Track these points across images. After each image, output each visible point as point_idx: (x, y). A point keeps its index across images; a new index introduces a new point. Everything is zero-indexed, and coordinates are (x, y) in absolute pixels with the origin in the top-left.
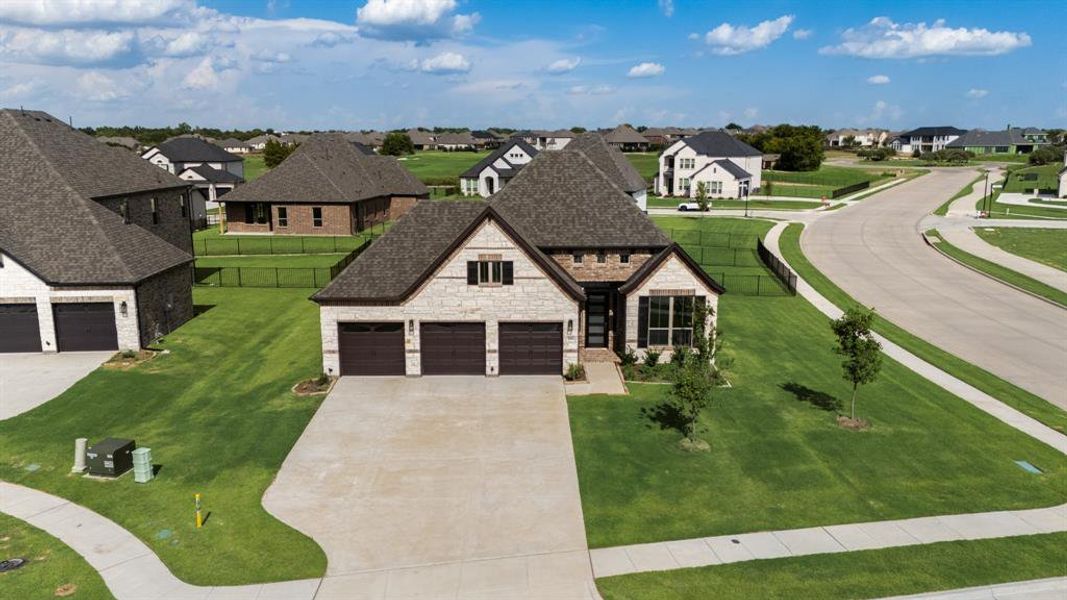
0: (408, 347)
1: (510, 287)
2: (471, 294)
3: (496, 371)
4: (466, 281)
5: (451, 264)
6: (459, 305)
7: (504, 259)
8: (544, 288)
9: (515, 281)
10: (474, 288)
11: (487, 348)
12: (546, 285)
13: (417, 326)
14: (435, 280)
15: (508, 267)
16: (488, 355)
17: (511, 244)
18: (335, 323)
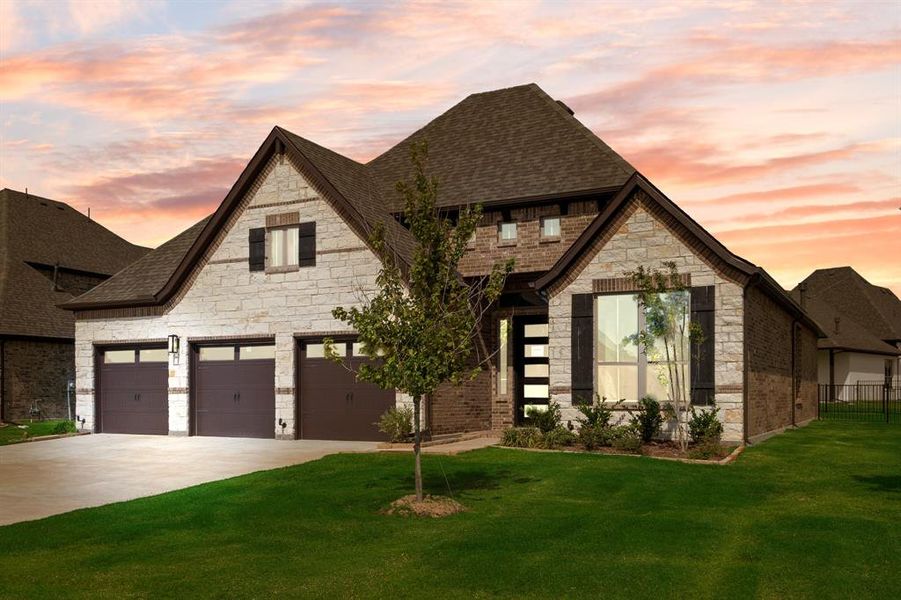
0: (173, 383)
1: (311, 270)
2: (254, 288)
3: (290, 430)
4: (246, 265)
5: (228, 238)
6: (238, 309)
7: (303, 220)
8: (362, 268)
9: (318, 258)
10: (260, 275)
11: (277, 385)
12: (367, 262)
13: (184, 348)
14: (207, 267)
15: (308, 233)
16: (278, 398)
17: (312, 193)
18: (90, 346)
